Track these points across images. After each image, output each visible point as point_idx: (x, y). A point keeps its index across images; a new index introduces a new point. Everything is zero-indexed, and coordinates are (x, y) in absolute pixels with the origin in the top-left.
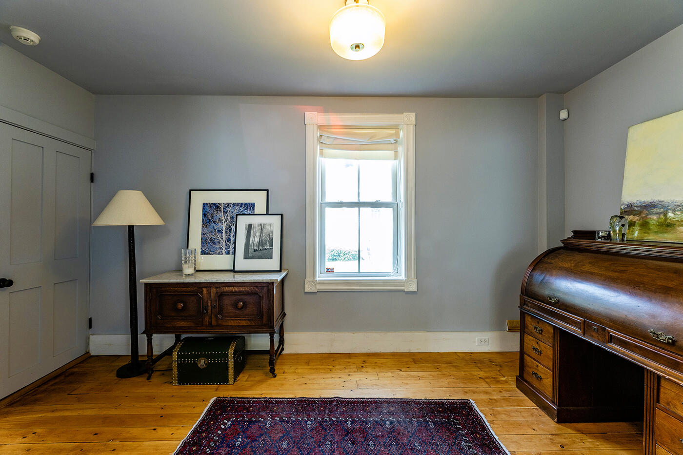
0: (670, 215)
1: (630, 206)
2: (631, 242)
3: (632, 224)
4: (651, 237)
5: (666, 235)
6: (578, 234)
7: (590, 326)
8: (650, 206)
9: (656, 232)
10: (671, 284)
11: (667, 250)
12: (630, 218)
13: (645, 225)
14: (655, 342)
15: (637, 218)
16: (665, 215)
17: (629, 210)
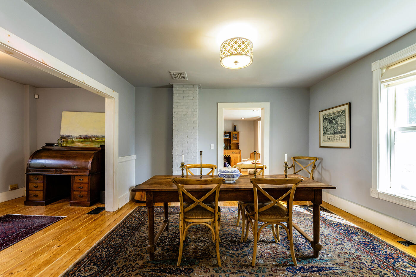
0: (73, 139)
1: (63, 136)
2: (63, 147)
3: (64, 141)
4: (69, 145)
5: (72, 145)
6: (48, 145)
7: (57, 170)
8: (69, 136)
9: (70, 144)
10: (76, 156)
11: (73, 148)
12: (63, 139)
13: (67, 142)
14: (74, 169)
15: (65, 140)
16: (72, 139)
17: (62, 137)
